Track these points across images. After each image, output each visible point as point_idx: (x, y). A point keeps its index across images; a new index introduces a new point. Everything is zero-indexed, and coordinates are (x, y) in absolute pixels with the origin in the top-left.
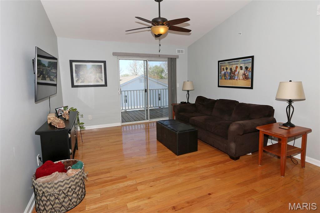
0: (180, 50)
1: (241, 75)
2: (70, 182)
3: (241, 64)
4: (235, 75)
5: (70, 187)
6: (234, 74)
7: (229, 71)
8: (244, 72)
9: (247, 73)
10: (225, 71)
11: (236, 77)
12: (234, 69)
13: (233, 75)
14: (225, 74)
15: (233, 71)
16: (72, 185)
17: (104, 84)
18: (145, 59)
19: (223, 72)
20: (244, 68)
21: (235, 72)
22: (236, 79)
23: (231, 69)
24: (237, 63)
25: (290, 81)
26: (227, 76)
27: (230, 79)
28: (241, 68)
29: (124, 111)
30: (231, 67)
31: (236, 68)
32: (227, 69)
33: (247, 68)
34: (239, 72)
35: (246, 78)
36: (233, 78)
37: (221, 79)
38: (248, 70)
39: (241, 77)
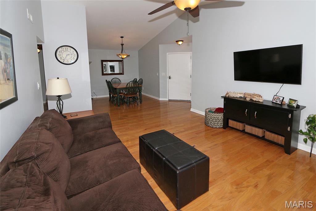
8: (5, 65)
9: (8, 68)
38: (8, 60)
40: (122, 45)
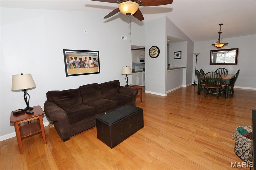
1: (91, 64)
3: (90, 55)
7: (78, 60)
8: (93, 62)
9: (95, 63)
10: (74, 60)
11: (86, 65)
12: (83, 59)
13: (83, 64)
14: (74, 64)
15: (83, 60)
19: (71, 62)
20: (92, 59)
21: (85, 62)
22: (86, 67)
23: (81, 59)
24: (87, 54)
26: (77, 65)
27: (80, 67)
28: (90, 59)
30: (80, 57)
31: (86, 59)
32: (76, 58)
33: (94, 59)
34: (88, 62)
35: (95, 66)
36: (84, 66)
37: (70, 68)
38: (96, 60)
40: (220, 33)
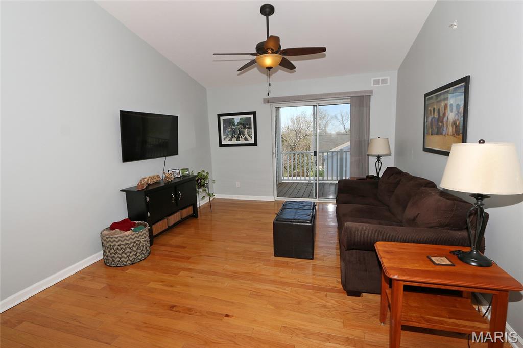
0: (380, 78)
1: (451, 125)
2: (135, 238)
4: (443, 124)
5: (135, 242)
6: (442, 122)
8: (455, 117)
9: (458, 120)
10: (432, 115)
11: (444, 128)
13: (440, 124)
14: (432, 123)
15: (441, 115)
16: (136, 241)
17: (254, 143)
18: (314, 103)
19: (430, 119)
21: (443, 118)
22: (444, 133)
23: (439, 111)
25: (480, 142)
26: (434, 127)
27: (437, 134)
29: (307, 182)
30: (438, 106)
31: (445, 109)
32: (434, 111)
34: (448, 118)
35: (457, 130)
36: (441, 130)
37: (428, 133)
39: (451, 129)
